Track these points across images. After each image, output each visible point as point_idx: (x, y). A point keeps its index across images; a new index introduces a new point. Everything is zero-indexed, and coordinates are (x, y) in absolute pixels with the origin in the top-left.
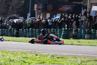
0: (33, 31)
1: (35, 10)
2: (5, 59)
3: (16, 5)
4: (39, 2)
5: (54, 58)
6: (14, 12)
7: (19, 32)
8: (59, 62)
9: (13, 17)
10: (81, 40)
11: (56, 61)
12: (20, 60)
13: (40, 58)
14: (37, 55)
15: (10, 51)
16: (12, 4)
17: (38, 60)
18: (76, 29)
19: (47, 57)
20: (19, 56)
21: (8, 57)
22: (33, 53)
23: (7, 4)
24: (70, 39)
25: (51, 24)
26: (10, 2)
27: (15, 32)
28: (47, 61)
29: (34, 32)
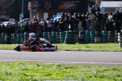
1: (29, 9)
3: (5, 4)
5: (61, 68)
6: (2, 13)
7: (11, 37)
8: (68, 73)
9: (1, 19)
10: (89, 45)
11: (64, 72)
12: (19, 73)
13: (43, 70)
14: (38, 66)
15: (5, 62)
17: (42, 72)
18: (82, 31)
19: (52, 68)
20: (18, 68)
21: (4, 70)
22: (33, 63)
24: (75, 44)
25: (51, 26)
27: (5, 38)
28: (54, 73)
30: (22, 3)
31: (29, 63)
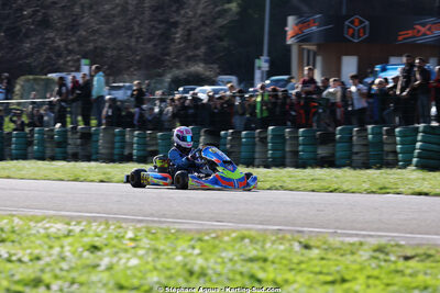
0: (282, 136)
1: (289, 42)
2: (163, 266)
3: (204, 23)
4: (305, 8)
5: (387, 258)
6: (194, 56)
7: (222, 141)
8: (411, 275)
9: (190, 75)
11: (397, 272)
12: (234, 271)
13: (324, 262)
14: (307, 247)
15: (185, 231)
16: (184, 20)
17: (317, 269)
19: (355, 257)
20: (230, 254)
21: (179, 258)
22: (289, 236)
23: (160, 17)
25: (365, 105)
26: (177, 11)
28: (358, 275)
29: (288, 142)
30: (263, 19)
31: (274, 238)
